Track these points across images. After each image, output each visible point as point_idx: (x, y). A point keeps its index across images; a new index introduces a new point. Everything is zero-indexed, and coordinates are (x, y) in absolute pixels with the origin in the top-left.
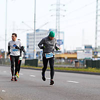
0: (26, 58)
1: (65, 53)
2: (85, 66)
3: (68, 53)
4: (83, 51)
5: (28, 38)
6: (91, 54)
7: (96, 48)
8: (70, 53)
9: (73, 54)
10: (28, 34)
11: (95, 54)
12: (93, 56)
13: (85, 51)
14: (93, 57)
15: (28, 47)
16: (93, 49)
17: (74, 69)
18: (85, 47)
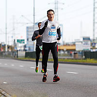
0: (26, 50)
1: (64, 45)
2: (84, 57)
3: (67, 45)
4: (82, 42)
5: (27, 31)
6: (90, 45)
7: (94, 40)
8: (69, 45)
9: (72, 45)
10: (27, 28)
11: (93, 45)
12: (92, 47)
13: (84, 43)
14: (91, 49)
15: (28, 40)
16: (91, 41)
17: (73, 60)
18: (84, 39)
